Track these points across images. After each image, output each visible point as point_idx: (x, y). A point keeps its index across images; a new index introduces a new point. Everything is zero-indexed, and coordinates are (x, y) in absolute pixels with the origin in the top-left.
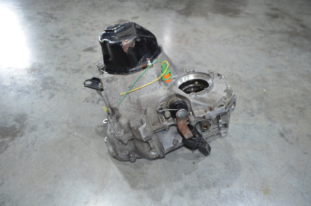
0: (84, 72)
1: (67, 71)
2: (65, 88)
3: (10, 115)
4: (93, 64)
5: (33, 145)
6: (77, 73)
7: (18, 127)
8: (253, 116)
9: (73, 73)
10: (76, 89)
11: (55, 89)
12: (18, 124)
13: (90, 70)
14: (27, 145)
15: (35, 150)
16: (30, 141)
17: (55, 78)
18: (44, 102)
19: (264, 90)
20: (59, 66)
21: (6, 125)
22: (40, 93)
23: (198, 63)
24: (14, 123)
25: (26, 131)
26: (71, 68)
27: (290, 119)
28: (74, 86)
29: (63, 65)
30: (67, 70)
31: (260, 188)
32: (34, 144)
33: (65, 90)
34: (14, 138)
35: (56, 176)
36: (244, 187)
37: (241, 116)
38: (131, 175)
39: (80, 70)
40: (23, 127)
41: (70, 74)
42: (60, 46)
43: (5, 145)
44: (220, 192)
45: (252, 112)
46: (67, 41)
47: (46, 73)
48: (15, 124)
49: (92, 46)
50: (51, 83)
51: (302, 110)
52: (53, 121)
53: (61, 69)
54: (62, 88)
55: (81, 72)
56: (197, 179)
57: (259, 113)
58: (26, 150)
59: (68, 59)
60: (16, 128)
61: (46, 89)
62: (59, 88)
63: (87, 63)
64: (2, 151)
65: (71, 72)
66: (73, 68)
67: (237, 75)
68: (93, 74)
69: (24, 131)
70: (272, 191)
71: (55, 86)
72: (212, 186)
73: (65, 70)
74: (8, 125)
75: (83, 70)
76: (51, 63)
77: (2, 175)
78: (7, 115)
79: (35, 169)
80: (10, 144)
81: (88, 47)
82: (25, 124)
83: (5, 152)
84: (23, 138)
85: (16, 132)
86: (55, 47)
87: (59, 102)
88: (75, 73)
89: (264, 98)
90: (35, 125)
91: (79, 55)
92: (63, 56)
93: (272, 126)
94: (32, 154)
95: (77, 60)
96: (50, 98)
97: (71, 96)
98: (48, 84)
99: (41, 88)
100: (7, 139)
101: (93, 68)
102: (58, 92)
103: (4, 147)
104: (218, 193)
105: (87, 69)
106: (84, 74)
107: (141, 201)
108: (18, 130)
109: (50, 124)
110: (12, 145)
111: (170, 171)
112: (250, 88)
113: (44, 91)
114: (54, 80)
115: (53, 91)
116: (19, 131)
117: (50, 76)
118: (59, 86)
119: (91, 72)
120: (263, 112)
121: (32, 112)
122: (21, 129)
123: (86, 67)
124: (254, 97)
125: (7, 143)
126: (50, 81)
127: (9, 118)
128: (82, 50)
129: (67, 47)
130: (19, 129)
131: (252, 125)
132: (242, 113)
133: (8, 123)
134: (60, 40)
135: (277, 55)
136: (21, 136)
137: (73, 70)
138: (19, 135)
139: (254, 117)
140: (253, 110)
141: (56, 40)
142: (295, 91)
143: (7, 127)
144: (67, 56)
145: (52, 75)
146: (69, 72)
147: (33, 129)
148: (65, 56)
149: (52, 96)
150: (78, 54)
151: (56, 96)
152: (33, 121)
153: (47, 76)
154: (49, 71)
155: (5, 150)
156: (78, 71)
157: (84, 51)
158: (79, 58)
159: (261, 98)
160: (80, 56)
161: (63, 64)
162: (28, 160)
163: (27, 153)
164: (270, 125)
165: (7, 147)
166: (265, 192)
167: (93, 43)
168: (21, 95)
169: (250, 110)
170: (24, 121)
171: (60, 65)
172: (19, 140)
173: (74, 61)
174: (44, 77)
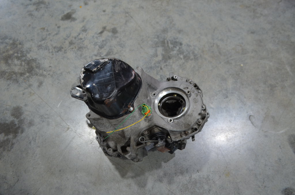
0: (66, 50)
1: (49, 50)
2: (51, 73)
3: (6, 109)
4: (73, 39)
5: (35, 142)
6: (60, 52)
7: (17, 123)
8: (227, 97)
9: (55, 52)
10: (61, 73)
11: (42, 75)
12: (16, 119)
13: (72, 47)
14: (29, 141)
15: (37, 146)
16: (31, 138)
17: (39, 60)
18: (34, 92)
19: (241, 64)
20: (40, 43)
21: (6, 121)
22: (28, 81)
23: (180, 31)
24: (12, 119)
25: (25, 127)
26: (52, 45)
27: (260, 99)
28: (60, 70)
29: (44, 42)
30: (49, 48)
31: (224, 172)
32: (35, 140)
33: (52, 76)
34: (17, 135)
35: (60, 171)
36: (211, 172)
37: (216, 98)
38: (121, 166)
39: (63, 48)
40: (21, 122)
41: (53, 54)
42: (36, 13)
43: (11, 143)
44: (192, 177)
45: (226, 93)
46: (43, 6)
47: (29, 53)
48: (14, 119)
49: (69, 11)
50: (37, 67)
51: (272, 87)
52: (47, 114)
53: (43, 48)
54: (48, 73)
55: (63, 50)
56: (174, 166)
57: (233, 93)
58: (30, 147)
59: (48, 33)
60: (15, 123)
61: (33, 76)
62: (45, 73)
63: (68, 37)
64: (9, 149)
65: (54, 51)
66: (54, 46)
67: (218, 46)
68: (76, 53)
69: (23, 127)
70: (232, 174)
71: (41, 71)
72: (186, 172)
73: (46, 48)
74: (7, 120)
75: (65, 47)
76: (32, 40)
77: (16, 172)
78: (4, 110)
79: (42, 165)
80: (14, 141)
81: (66, 13)
82: (22, 119)
83: (12, 149)
84: (24, 134)
85: (17, 128)
86: (31, 15)
87: (48, 91)
88: (57, 52)
89: (240, 75)
90: (32, 119)
91: (58, 25)
92: (42, 29)
93: (242, 108)
94: (36, 151)
95: (57, 34)
96: (39, 86)
97: (58, 83)
98: (34, 68)
99: (28, 74)
100: (11, 136)
101: (74, 44)
102: (45, 79)
103: (10, 145)
104: (190, 178)
105: (69, 46)
106: (66, 52)
107: (130, 189)
108: (17, 126)
109: (45, 118)
110: (17, 142)
111: (152, 160)
112: (228, 63)
113: (31, 78)
114: (39, 63)
115: (40, 77)
116: (19, 127)
117: (33, 58)
118: (45, 71)
119: (73, 50)
120: (237, 93)
121: (26, 105)
122: (20, 124)
123: (67, 42)
124: (230, 75)
125: (11, 140)
126: (35, 64)
127: (6, 113)
128: (60, 18)
129: (43, 15)
130: (18, 124)
131: (225, 108)
132: (217, 94)
133: (7, 118)
134: (34, 4)
135: (261, 14)
136: (22, 132)
137: (55, 48)
138: (20, 131)
139: (227, 99)
140: (228, 90)
141: (31, 4)
142: (271, 64)
143: (7, 123)
144: (46, 29)
145: (36, 57)
146: (51, 51)
147: (31, 124)
148: (44, 29)
149: (41, 84)
150: (56, 25)
151: (44, 84)
152: (29, 115)
153: (31, 58)
154: (30, 51)
155: (12, 148)
156: (60, 49)
157: (63, 19)
158: (59, 31)
159: (237, 75)
160: (59, 27)
161: (43, 40)
162: (34, 157)
163: (31, 150)
164: (241, 107)
165: (13, 144)
166: (227, 175)
167: (70, 6)
168: (10, 84)
169: (225, 90)
170: (21, 115)
171: (41, 41)
172: (21, 137)
173: (54, 35)
174: (28, 59)
